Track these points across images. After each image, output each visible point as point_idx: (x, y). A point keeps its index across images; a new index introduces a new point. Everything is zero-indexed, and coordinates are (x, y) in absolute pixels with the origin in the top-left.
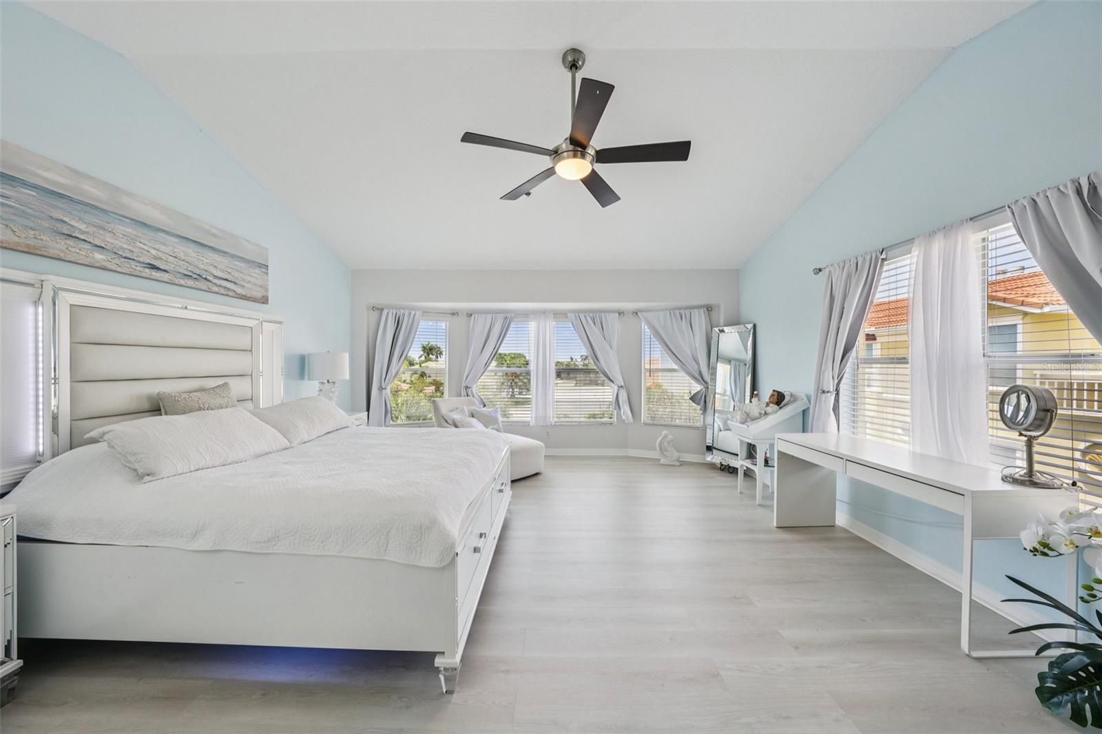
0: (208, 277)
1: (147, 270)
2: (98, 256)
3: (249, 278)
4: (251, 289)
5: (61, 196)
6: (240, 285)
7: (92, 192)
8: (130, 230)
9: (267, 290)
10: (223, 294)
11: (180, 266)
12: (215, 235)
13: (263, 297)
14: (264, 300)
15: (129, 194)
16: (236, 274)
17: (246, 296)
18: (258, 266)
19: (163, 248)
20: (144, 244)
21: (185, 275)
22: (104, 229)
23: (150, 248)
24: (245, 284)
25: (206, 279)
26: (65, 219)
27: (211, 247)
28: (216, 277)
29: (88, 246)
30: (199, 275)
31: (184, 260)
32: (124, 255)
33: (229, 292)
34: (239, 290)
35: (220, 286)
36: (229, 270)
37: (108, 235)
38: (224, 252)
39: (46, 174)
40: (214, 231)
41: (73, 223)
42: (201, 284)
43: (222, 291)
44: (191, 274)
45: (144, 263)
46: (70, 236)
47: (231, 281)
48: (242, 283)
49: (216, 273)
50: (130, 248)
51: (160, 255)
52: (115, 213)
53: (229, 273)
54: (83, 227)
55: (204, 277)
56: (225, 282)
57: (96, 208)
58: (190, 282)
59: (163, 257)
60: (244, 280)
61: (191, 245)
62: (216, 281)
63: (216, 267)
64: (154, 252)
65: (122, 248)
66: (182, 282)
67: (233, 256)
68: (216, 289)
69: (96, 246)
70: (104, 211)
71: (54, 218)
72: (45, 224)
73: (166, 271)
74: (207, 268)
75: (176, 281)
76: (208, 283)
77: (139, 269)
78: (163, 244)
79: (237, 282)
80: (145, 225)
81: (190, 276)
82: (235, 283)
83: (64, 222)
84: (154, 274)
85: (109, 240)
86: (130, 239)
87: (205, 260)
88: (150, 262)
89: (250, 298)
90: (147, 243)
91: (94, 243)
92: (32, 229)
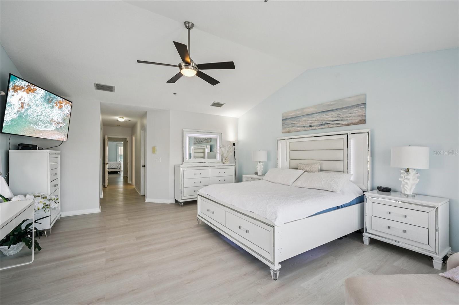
0: (329, 123)
1: (309, 128)
2: (298, 128)
3: (350, 115)
4: (351, 120)
5: (293, 118)
6: (345, 120)
7: (299, 113)
8: (305, 118)
9: (365, 116)
11: (318, 123)
12: (332, 105)
13: (360, 121)
14: (363, 122)
15: (305, 108)
16: (343, 116)
17: (348, 124)
18: (356, 106)
19: (313, 119)
21: (320, 125)
22: (300, 121)
23: (310, 121)
24: (347, 119)
25: (328, 123)
27: (330, 110)
28: (332, 121)
29: (297, 127)
30: (325, 123)
32: (304, 126)
33: (338, 125)
34: (344, 123)
35: (334, 124)
38: (337, 109)
39: (291, 115)
40: (332, 103)
41: (295, 123)
42: (326, 126)
43: (335, 125)
44: (322, 124)
45: (307, 126)
46: (294, 126)
47: (340, 120)
48: (346, 119)
49: (332, 119)
50: (305, 123)
51: (312, 121)
53: (339, 117)
55: (327, 123)
56: (336, 121)
57: (298, 116)
58: (322, 127)
59: (314, 122)
60: (347, 117)
61: (323, 113)
62: (333, 123)
63: (332, 117)
64: (311, 122)
65: (303, 124)
66: (319, 128)
67: (341, 109)
68: (332, 126)
69: (298, 126)
70: (300, 116)
71: (292, 123)
72: (290, 125)
73: (314, 126)
74: (328, 119)
75: (317, 128)
76: (329, 125)
77: (307, 128)
78: (314, 118)
79: (343, 119)
80: (309, 114)
81: (322, 125)
82: (342, 120)
83: (293, 123)
84: (311, 128)
85: (301, 123)
86: (305, 120)
87: (328, 116)
88: (309, 125)
89: (351, 124)
90: (309, 120)
91: (298, 125)
92: (289, 127)
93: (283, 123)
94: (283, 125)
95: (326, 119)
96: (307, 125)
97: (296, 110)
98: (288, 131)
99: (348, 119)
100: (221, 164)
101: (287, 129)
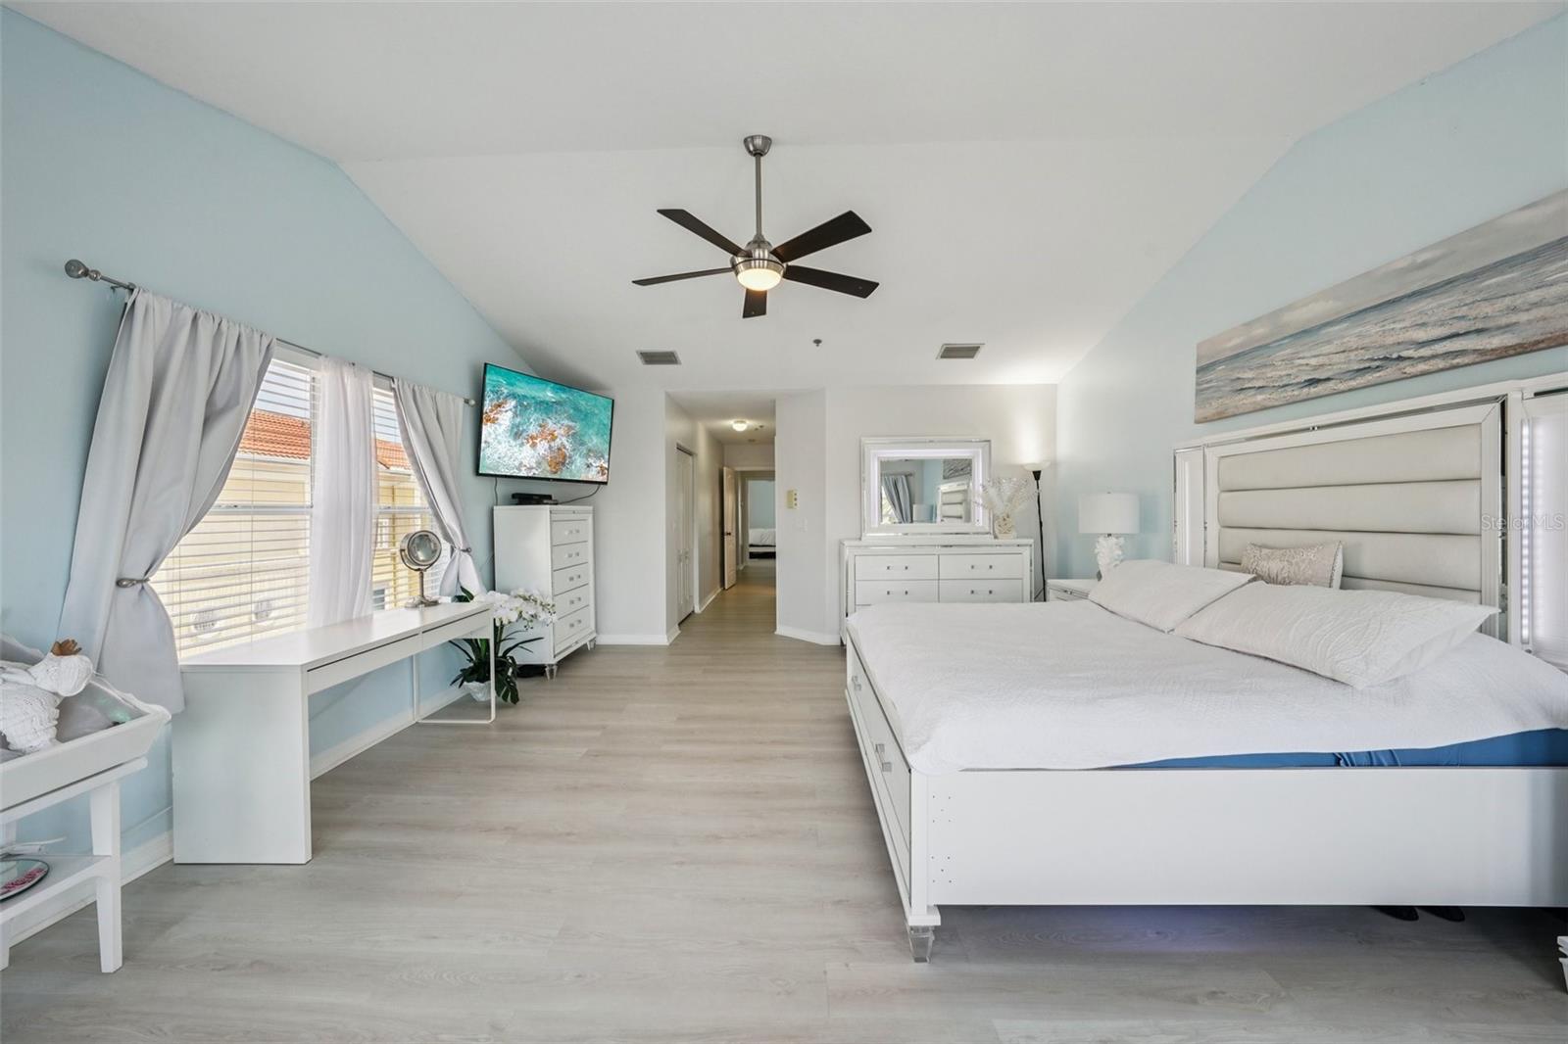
0: (1404, 354)
1: (1306, 390)
2: (1260, 398)
3: (1534, 296)
4: (1544, 319)
6: (1499, 328)
7: (1260, 331)
8: (1289, 351)
10: (1442, 370)
12: (1425, 265)
15: (1290, 308)
16: (1486, 309)
17: (1521, 345)
19: (1326, 349)
20: (1303, 358)
21: (1358, 370)
23: (1311, 358)
24: (1514, 318)
25: (1400, 358)
26: (1239, 376)
29: (1253, 392)
30: (1386, 358)
31: (1357, 349)
34: (1496, 342)
35: (1434, 357)
36: (1464, 311)
37: (1269, 370)
38: (1450, 282)
39: (1230, 344)
40: (1421, 258)
41: (1245, 376)
42: (1390, 372)
43: (1441, 364)
44: (1367, 365)
45: (1298, 383)
46: (1242, 389)
48: (1504, 321)
49: (1421, 335)
51: (1321, 360)
52: (1275, 342)
54: (1249, 375)
55: (1395, 356)
57: (1260, 347)
58: (1370, 378)
59: (1327, 362)
60: (1514, 310)
61: (1372, 317)
62: (1425, 352)
63: (1424, 324)
64: (1313, 362)
65: (1281, 377)
66: (1353, 383)
68: (1422, 367)
69: (1260, 388)
70: (1266, 346)
71: (1233, 380)
72: (1228, 389)
73: (1328, 379)
74: (1402, 337)
75: (1342, 387)
76: (1402, 364)
77: (1296, 393)
78: (1329, 342)
79: (1490, 324)
80: (1305, 332)
81: (1369, 368)
82: (1479, 331)
83: (1239, 379)
84: (1314, 390)
85: (1269, 375)
86: (1289, 360)
87: (1398, 326)
88: (1310, 377)
89: (1538, 342)
90: (1306, 354)
91: (1257, 386)
92: (1221, 398)
93: (1198, 384)
94: (1199, 392)
95: (1390, 340)
96: (1298, 380)
97: (1248, 325)
98: (1218, 413)
99: (1523, 317)
100: (989, 539)
101: (1215, 404)
